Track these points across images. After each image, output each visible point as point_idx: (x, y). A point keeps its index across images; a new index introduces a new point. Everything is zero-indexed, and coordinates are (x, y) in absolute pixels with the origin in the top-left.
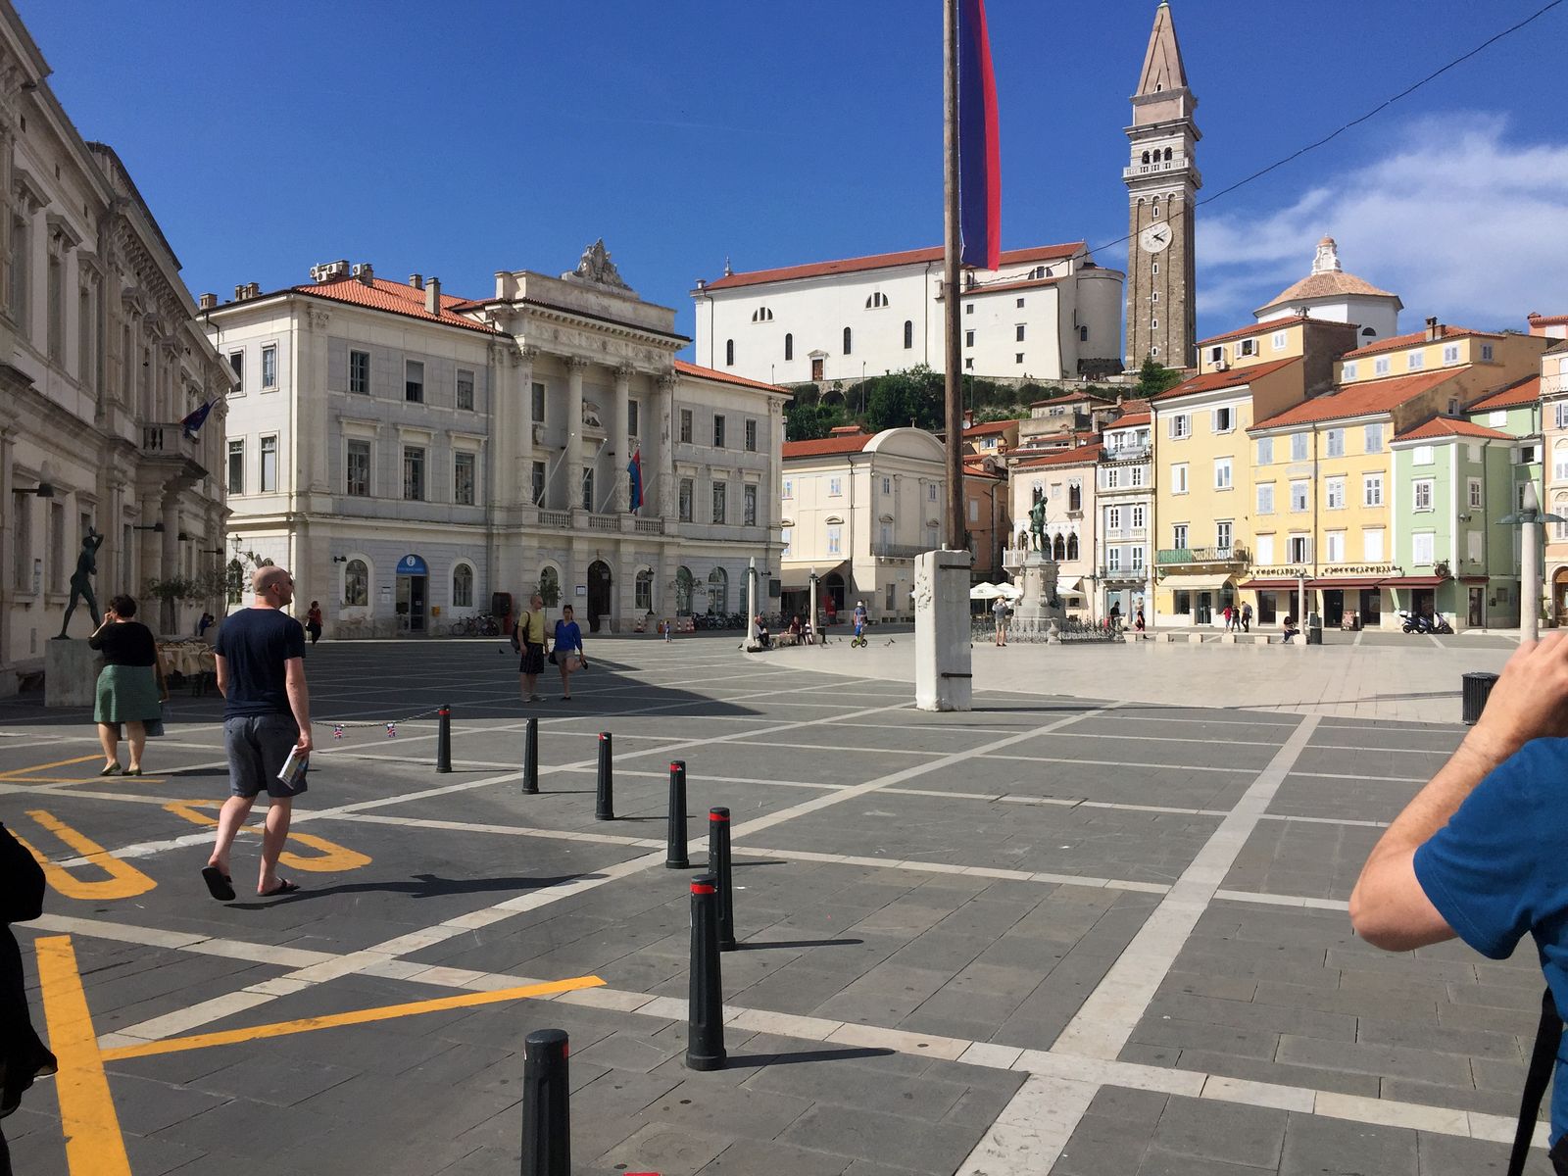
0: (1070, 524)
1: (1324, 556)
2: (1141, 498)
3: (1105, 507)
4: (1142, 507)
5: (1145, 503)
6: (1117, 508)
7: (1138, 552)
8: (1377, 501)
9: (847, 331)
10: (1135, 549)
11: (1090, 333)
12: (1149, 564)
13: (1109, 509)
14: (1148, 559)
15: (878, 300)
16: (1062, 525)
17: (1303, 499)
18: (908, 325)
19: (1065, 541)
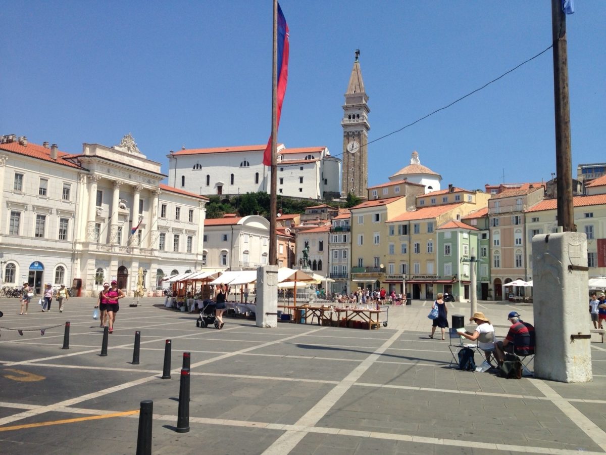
0: (318, 256)
1: (413, 271)
2: (346, 247)
5: (347, 249)
6: (337, 250)
7: (345, 268)
8: (431, 251)
9: (232, 175)
10: (343, 267)
11: (328, 182)
12: (349, 273)
13: (334, 251)
14: (348, 271)
15: (246, 164)
16: (316, 256)
17: (405, 249)
18: (257, 174)
19: (317, 263)
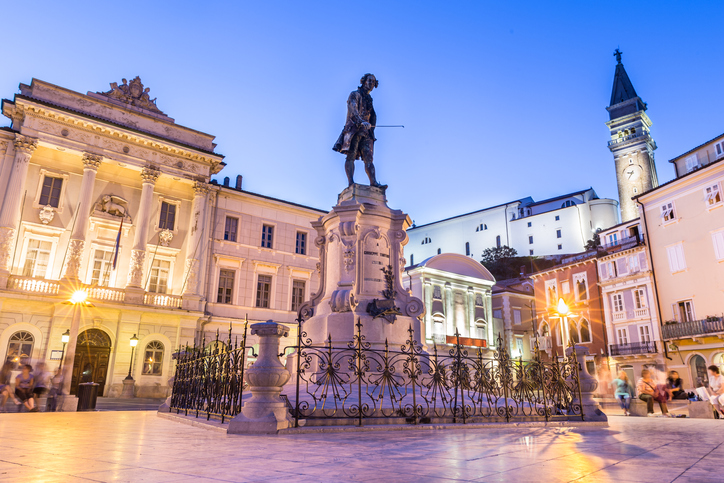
2: (641, 282)
3: (609, 294)
4: (643, 289)
5: (645, 285)
6: (619, 293)
7: (645, 330)
9: (467, 244)
10: (642, 328)
12: (657, 338)
13: (612, 297)
14: (656, 335)
15: (483, 227)
18: (498, 238)
